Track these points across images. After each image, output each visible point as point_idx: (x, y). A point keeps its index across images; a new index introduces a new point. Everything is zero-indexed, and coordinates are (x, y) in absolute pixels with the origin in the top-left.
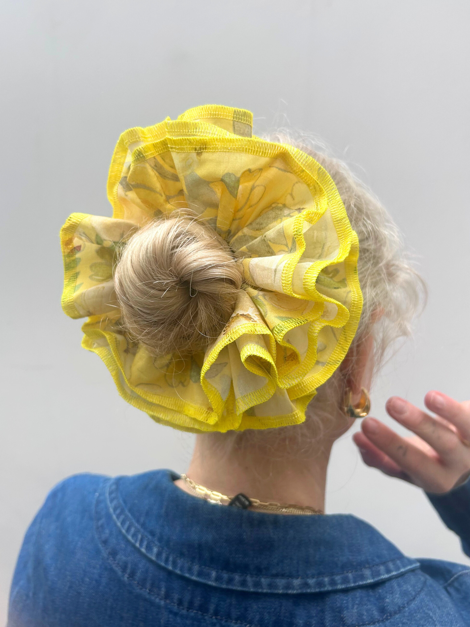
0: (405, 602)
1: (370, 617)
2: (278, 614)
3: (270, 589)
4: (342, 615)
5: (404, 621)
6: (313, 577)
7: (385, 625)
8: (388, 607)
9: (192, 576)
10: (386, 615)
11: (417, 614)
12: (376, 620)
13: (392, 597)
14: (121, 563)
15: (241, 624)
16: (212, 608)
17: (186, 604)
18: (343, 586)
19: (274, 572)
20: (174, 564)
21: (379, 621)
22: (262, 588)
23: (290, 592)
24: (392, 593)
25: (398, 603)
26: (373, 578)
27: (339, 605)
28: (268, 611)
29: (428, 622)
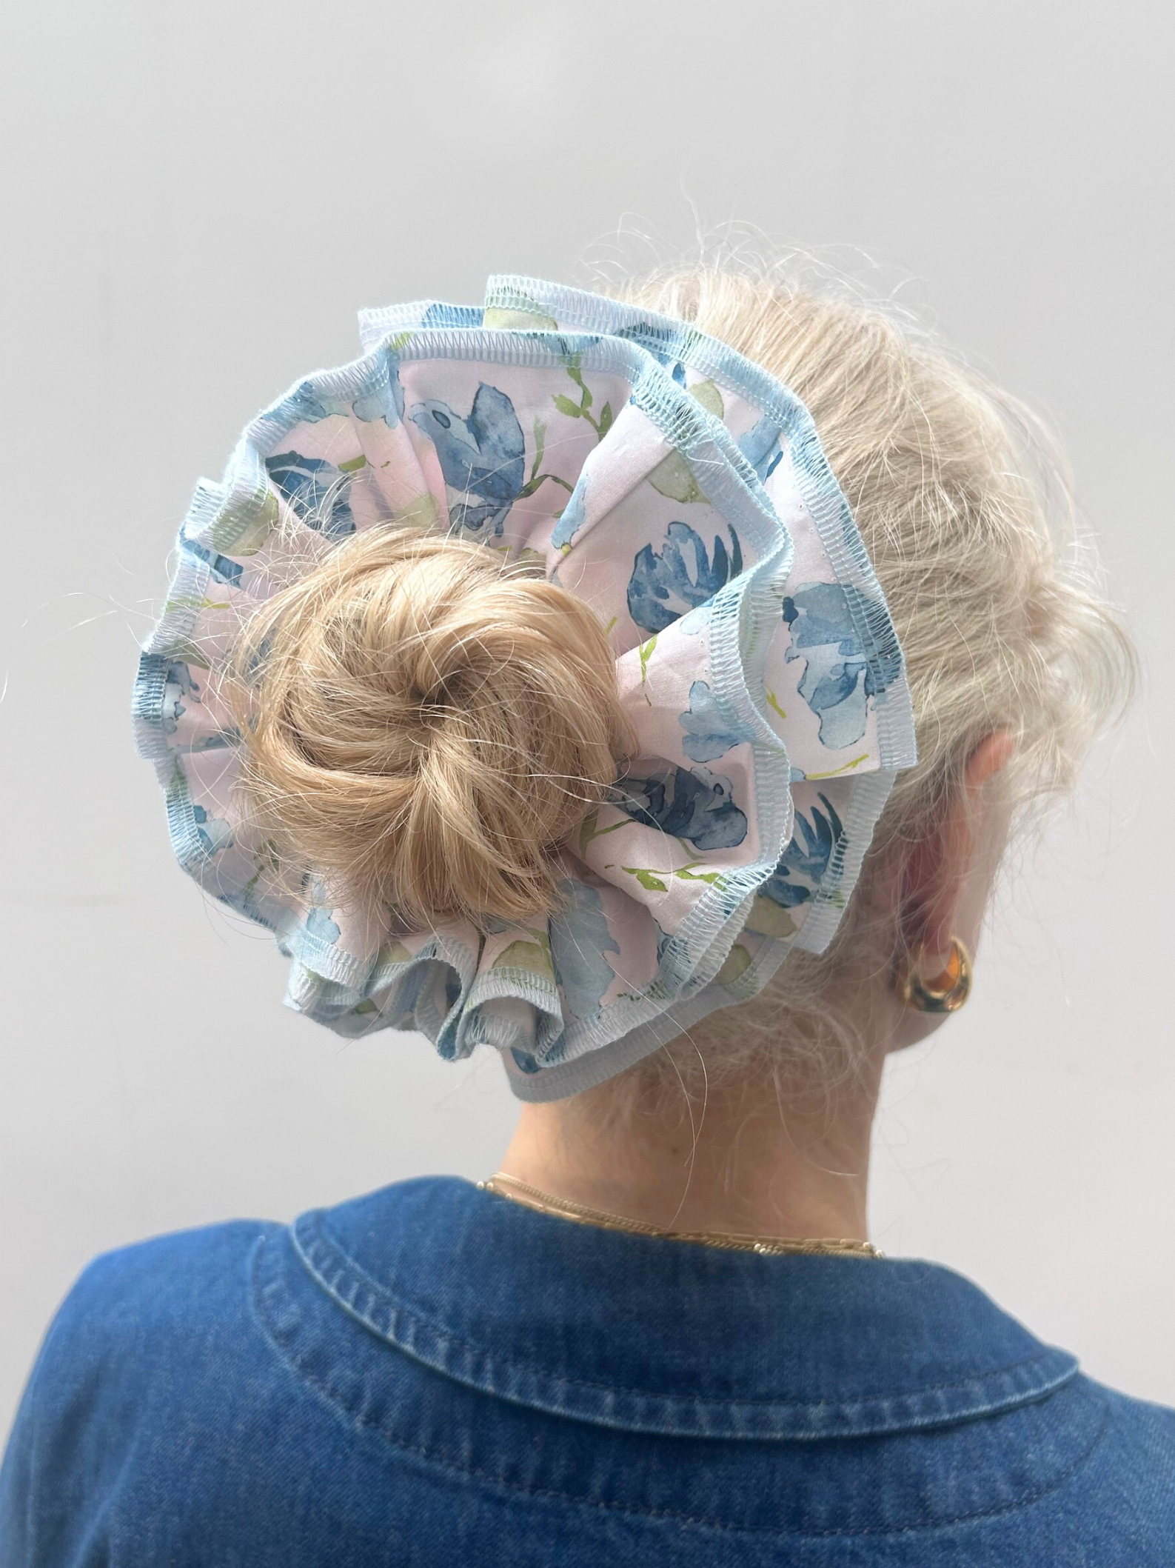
0: (1071, 1462)
1: (988, 1498)
2: (766, 1490)
3: (753, 1430)
4: (922, 1494)
5: (1071, 1506)
6: (853, 1399)
7: (1027, 1514)
8: (1034, 1473)
9: (553, 1405)
10: (1027, 1491)
11: (1096, 1491)
12: (1004, 1504)
13: (1040, 1450)
14: (342, 1389)
15: (673, 1516)
16: (597, 1483)
17: (529, 1477)
18: (926, 1420)
19: (762, 1389)
20: (500, 1378)
21: (1011, 1505)
22: (732, 1427)
23: (801, 1435)
24: (1039, 1442)
25: (1054, 1464)
26: (991, 1402)
27: (914, 1469)
28: (742, 1484)
29: (1122, 1510)
